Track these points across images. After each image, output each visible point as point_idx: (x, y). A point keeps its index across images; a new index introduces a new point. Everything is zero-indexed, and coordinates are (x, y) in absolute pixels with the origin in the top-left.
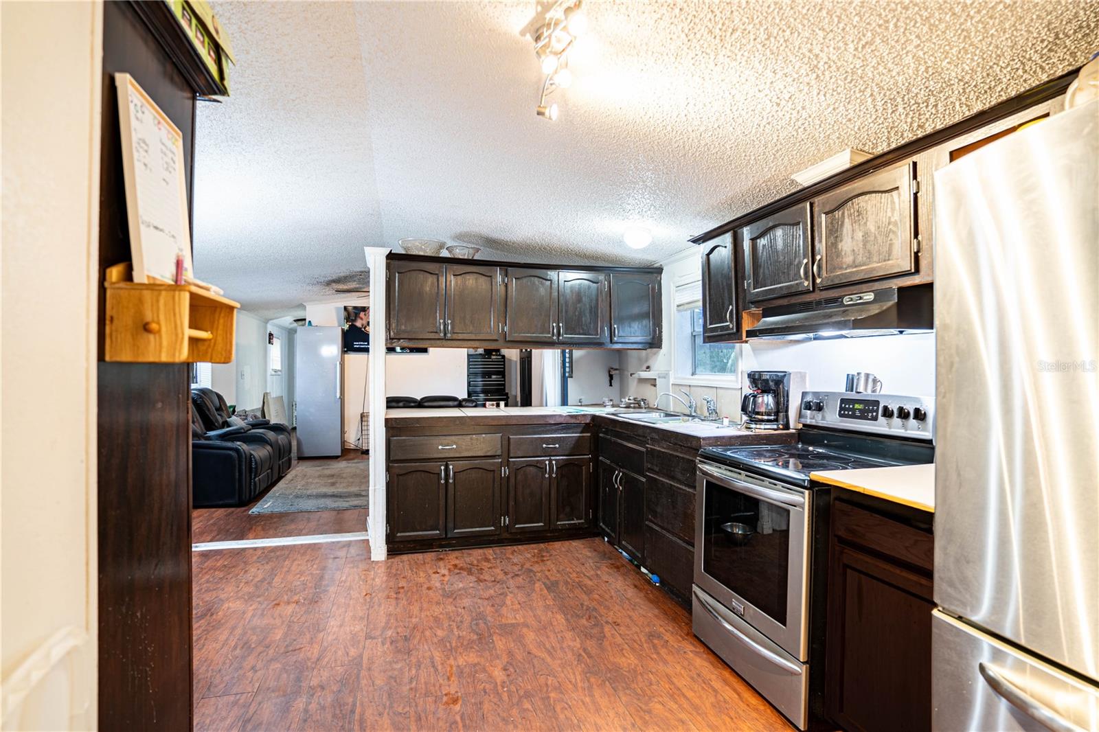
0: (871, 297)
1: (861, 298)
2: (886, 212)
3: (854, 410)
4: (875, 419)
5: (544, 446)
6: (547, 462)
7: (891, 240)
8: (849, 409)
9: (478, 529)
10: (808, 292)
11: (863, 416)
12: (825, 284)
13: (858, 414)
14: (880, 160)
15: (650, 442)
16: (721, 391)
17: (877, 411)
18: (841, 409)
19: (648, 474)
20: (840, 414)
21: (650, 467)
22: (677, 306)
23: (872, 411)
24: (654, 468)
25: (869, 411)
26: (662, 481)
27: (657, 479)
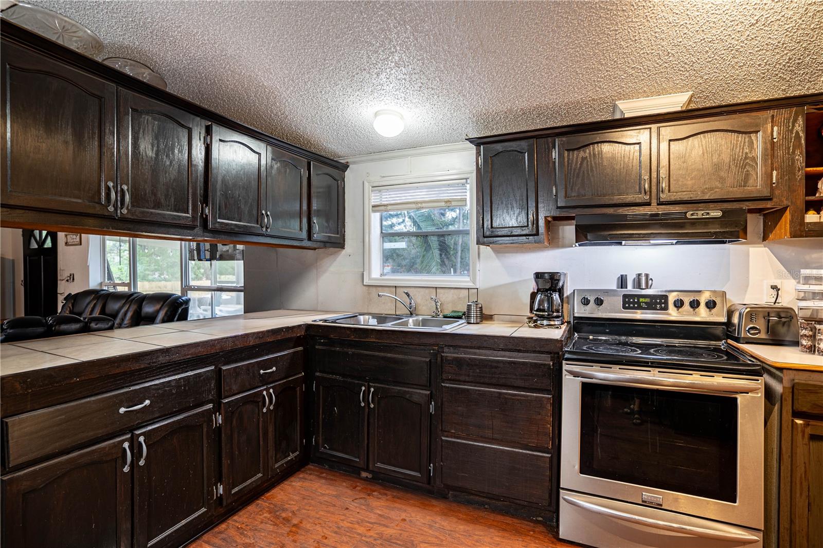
0: (719, 214)
1: (708, 214)
2: (743, 149)
3: (639, 303)
4: (665, 309)
5: (262, 372)
6: (265, 393)
7: (748, 171)
8: (634, 303)
9: (184, 522)
10: (647, 204)
11: (651, 307)
13: (645, 306)
15: (447, 350)
16: (442, 291)
17: (666, 303)
18: (624, 303)
19: (447, 385)
20: (624, 307)
21: (453, 378)
22: (373, 207)
23: (660, 303)
24: (462, 378)
25: (656, 303)
26: (479, 391)
27: (468, 390)
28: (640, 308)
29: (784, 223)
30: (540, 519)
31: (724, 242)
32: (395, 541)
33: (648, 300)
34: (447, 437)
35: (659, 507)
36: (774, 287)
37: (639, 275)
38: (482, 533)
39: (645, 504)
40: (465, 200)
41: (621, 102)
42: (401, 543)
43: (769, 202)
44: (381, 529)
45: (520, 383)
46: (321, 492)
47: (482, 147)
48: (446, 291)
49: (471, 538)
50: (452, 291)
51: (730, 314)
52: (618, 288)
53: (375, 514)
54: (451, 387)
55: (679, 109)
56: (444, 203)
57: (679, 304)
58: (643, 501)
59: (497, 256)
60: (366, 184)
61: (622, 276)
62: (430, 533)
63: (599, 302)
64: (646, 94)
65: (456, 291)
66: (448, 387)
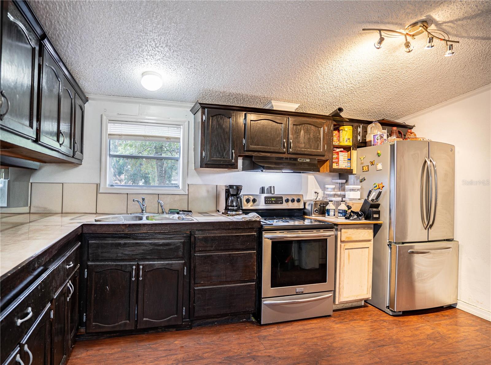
2: (317, 133)
3: (272, 201)
4: (282, 203)
5: (68, 267)
6: (69, 285)
7: (318, 143)
8: (269, 201)
10: (284, 153)
11: (276, 203)
12: (293, 152)
13: (274, 202)
14: (318, 116)
15: (198, 233)
16: (163, 196)
17: (282, 200)
18: (265, 201)
19: (198, 255)
20: (265, 203)
21: (202, 250)
22: (109, 135)
23: (280, 201)
24: (208, 249)
25: (278, 201)
26: (218, 255)
27: (211, 255)
28: (272, 203)
29: (325, 166)
30: (245, 320)
31: (300, 173)
32: (189, 360)
33: (274, 199)
34: (198, 287)
35: (302, 293)
36: (315, 193)
37: (270, 187)
38: (227, 337)
39: (297, 294)
40: (179, 139)
41: (274, 101)
42: (194, 359)
43: (323, 157)
44: (174, 357)
45: (240, 247)
46: (108, 353)
47: (206, 110)
48: (165, 196)
49: (224, 341)
50: (170, 196)
51: (305, 204)
52: (260, 193)
53: (161, 350)
54: (201, 256)
55: (294, 111)
56: (165, 139)
57: (287, 201)
58: (296, 293)
59: (198, 175)
60: (104, 118)
61: (263, 187)
62: (202, 348)
63: (254, 201)
64: (285, 101)
65: (172, 196)
66: (199, 256)
